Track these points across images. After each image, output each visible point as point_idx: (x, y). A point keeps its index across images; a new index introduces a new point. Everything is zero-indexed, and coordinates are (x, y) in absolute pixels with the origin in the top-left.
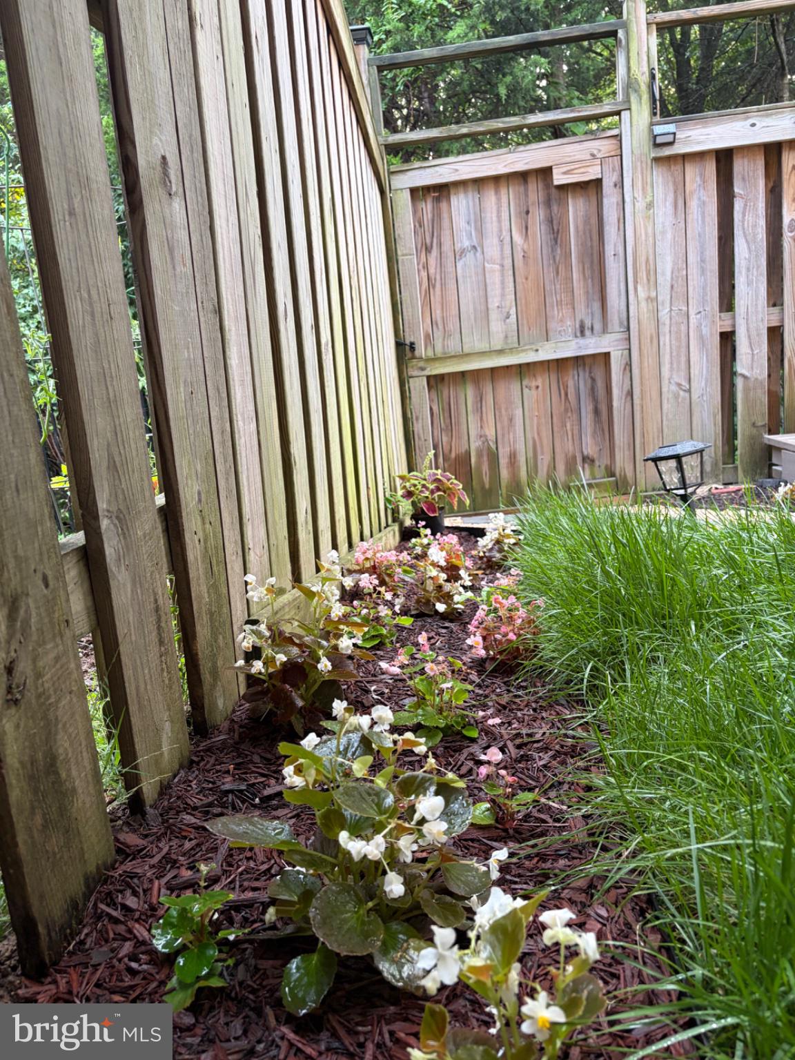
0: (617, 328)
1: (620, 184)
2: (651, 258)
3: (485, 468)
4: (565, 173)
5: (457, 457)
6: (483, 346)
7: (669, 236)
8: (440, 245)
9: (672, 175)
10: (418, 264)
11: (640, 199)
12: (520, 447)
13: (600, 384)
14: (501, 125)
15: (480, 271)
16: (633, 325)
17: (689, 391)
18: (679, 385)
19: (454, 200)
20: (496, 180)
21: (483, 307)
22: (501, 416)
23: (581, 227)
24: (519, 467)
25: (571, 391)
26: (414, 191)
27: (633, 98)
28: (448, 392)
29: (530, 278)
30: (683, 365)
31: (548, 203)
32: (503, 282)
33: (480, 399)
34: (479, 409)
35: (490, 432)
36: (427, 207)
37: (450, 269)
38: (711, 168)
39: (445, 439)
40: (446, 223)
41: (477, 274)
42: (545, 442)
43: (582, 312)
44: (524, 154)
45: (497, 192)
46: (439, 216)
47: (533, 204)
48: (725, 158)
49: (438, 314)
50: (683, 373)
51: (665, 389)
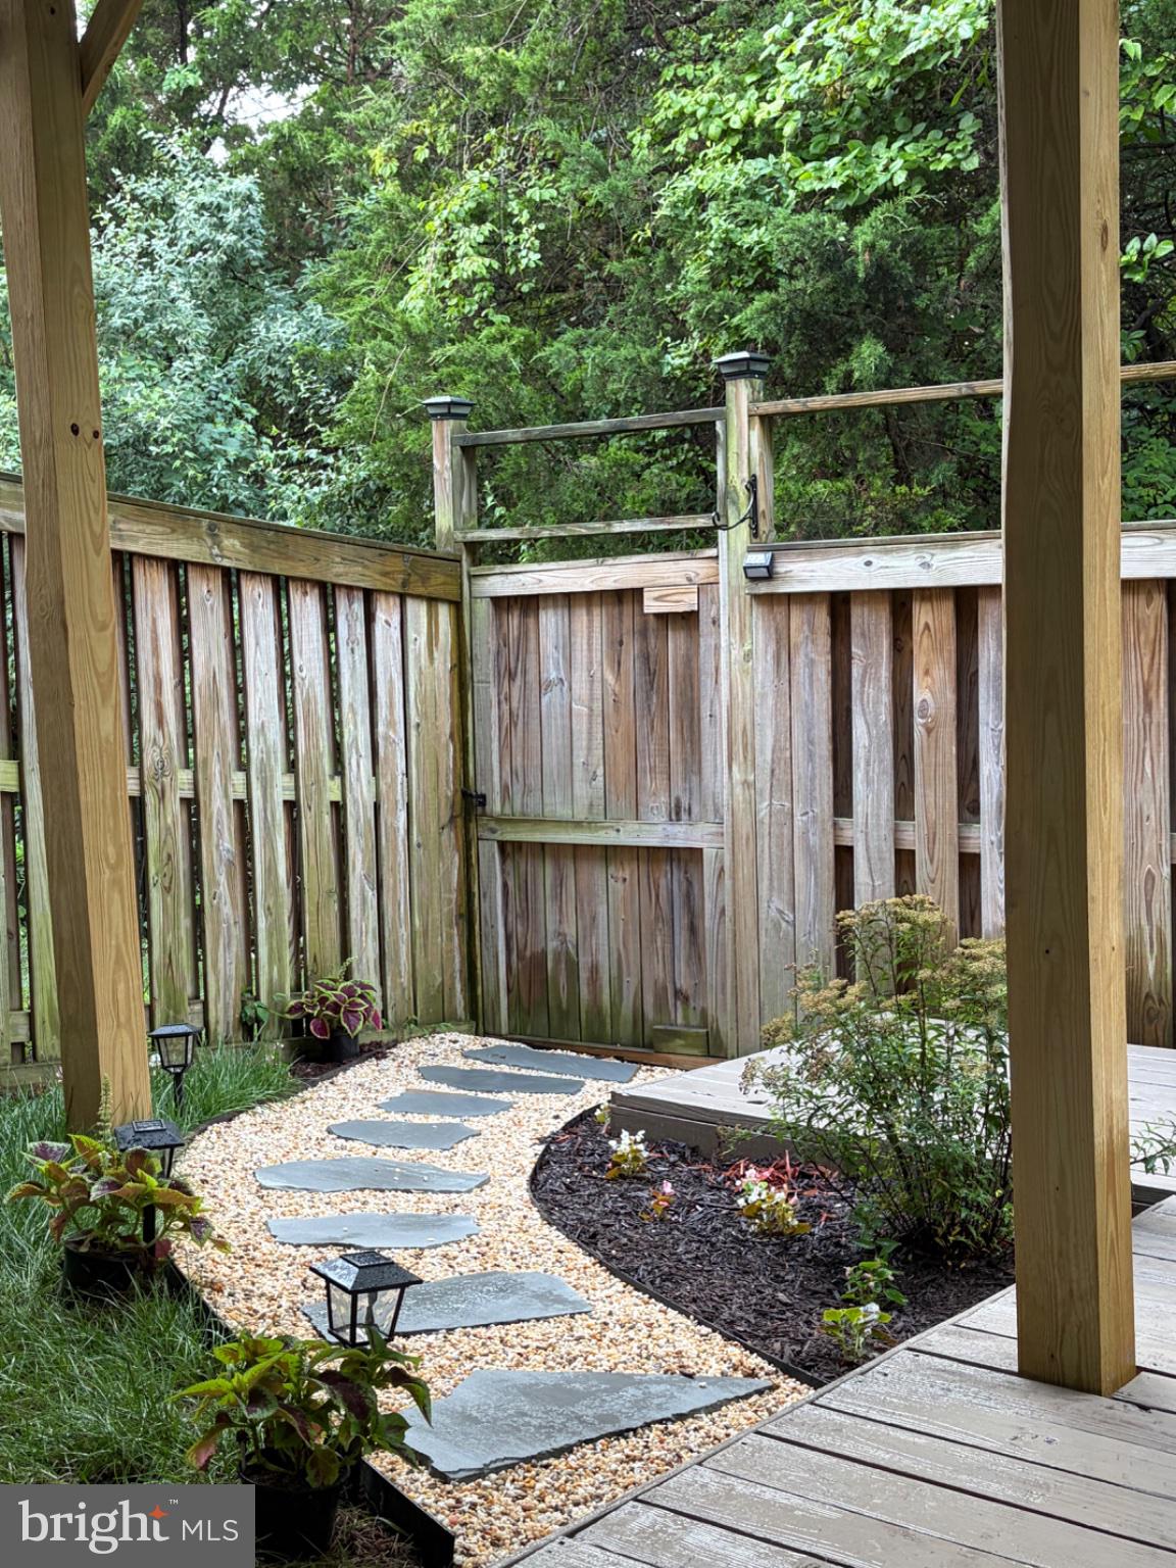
0: (709, 817)
1: (716, 623)
2: (749, 727)
3: (563, 980)
4: (657, 599)
5: (533, 955)
6: (564, 812)
7: (770, 701)
8: (525, 672)
9: (774, 619)
10: (499, 695)
11: (737, 646)
12: (603, 960)
13: (694, 890)
14: (584, 532)
15: (567, 712)
16: (727, 816)
17: (793, 924)
18: (781, 912)
19: (542, 615)
20: (589, 598)
21: (568, 762)
22: (582, 910)
23: (680, 670)
24: (601, 988)
25: (663, 892)
26: (497, 601)
27: (732, 512)
28: (525, 865)
29: (620, 729)
30: (786, 885)
31: (644, 634)
32: (590, 733)
33: (560, 882)
34: (558, 897)
35: (570, 930)
36: (514, 621)
37: (534, 705)
38: (822, 619)
39: (520, 928)
40: (532, 645)
41: (562, 716)
42: (631, 959)
43: (678, 786)
45: (589, 613)
46: (526, 633)
47: (630, 632)
48: (839, 604)
49: (518, 760)
50: (785, 897)
51: (763, 916)
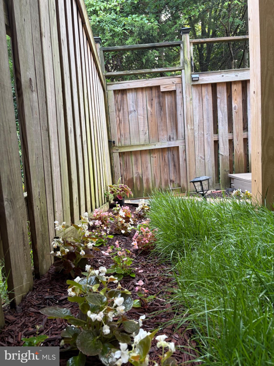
0: (181, 138)
1: (182, 92)
2: (192, 116)
3: (138, 183)
4: (164, 88)
5: (129, 179)
6: (138, 143)
7: (197, 109)
8: (123, 109)
9: (198, 90)
10: (116, 115)
11: (188, 97)
12: (150, 177)
13: (176, 156)
14: (143, 72)
15: (137, 118)
16: (186, 137)
17: (204, 159)
18: (201, 157)
19: (128, 95)
20: (142, 89)
21: (138, 130)
22: (143, 166)
23: (169, 105)
24: (149, 183)
25: (166, 158)
26: (115, 91)
27: (185, 66)
28: (126, 158)
29: (153, 121)
30: (202, 151)
31: (159, 97)
32: (144, 122)
33: (137, 160)
34: (136, 164)
35: (140, 172)
36: (119, 96)
37: (127, 117)
38: (210, 89)
39: (125, 173)
40: (125, 102)
41: (135, 119)
42: (158, 175)
43: (170, 133)
44: (151, 81)
45: (142, 93)
46: (123, 100)
47: (154, 97)
48: (214, 86)
49: (122, 132)
50: (202, 154)
51: (196, 159)
